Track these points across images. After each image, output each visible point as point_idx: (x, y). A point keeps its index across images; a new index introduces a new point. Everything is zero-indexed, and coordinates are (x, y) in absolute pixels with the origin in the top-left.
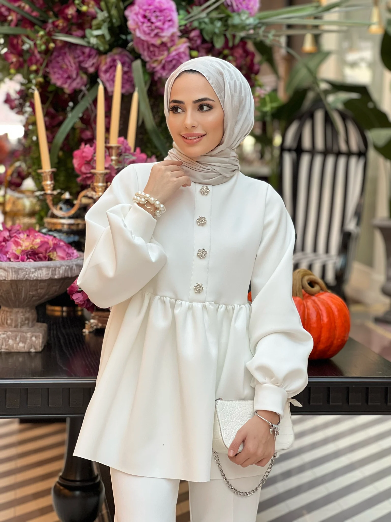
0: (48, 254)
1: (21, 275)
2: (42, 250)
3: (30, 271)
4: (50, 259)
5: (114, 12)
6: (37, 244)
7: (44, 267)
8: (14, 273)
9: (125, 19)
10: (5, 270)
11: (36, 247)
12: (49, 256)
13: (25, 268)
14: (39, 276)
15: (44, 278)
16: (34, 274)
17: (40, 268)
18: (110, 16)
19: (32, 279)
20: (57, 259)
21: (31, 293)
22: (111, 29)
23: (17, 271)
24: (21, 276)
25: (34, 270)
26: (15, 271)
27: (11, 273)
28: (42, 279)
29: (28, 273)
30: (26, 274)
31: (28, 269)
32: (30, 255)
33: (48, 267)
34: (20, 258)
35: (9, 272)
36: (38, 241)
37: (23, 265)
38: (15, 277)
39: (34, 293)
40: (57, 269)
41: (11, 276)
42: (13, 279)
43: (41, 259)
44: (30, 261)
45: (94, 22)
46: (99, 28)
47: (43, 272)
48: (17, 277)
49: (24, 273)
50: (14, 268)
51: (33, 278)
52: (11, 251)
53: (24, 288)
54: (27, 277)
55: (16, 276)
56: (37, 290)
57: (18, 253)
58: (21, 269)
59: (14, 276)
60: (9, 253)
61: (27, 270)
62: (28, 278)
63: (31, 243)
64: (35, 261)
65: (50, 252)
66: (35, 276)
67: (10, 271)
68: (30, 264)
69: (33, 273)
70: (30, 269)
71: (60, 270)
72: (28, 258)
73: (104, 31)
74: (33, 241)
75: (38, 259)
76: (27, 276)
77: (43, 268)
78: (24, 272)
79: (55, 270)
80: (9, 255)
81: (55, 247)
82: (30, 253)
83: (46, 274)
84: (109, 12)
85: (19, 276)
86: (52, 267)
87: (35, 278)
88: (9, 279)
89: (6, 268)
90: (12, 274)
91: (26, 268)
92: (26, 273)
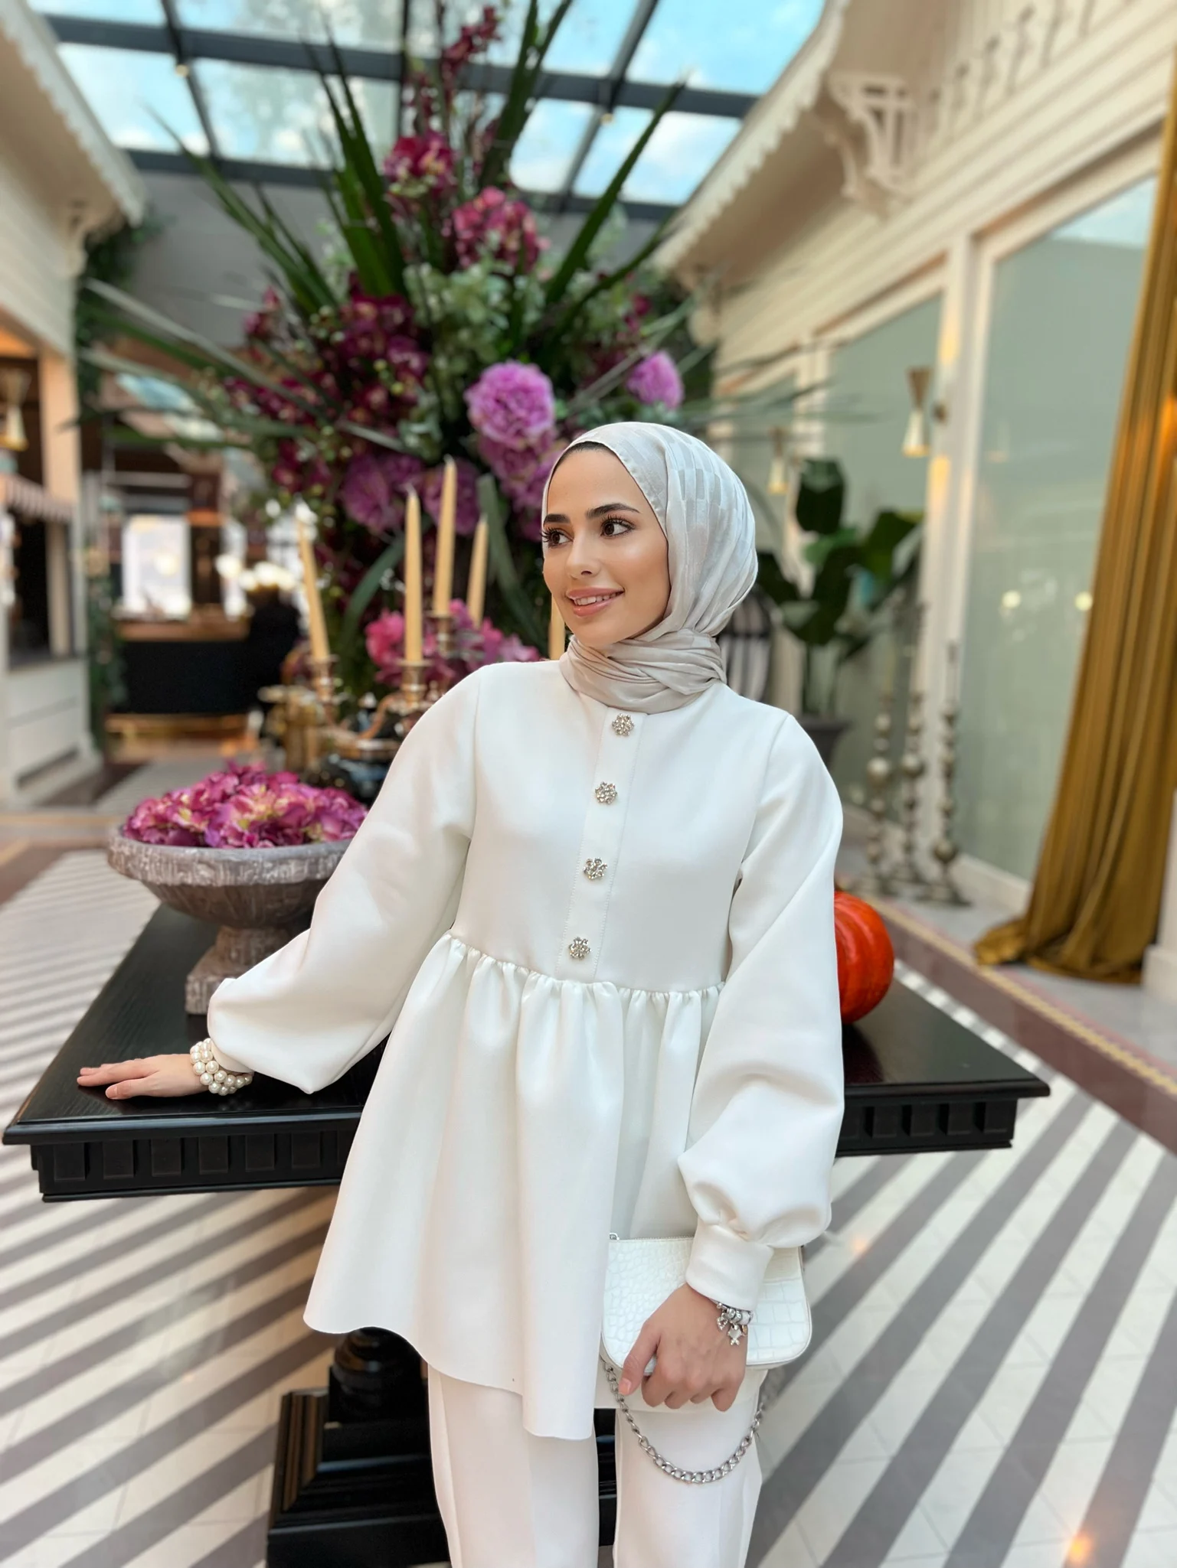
0: (303, 830)
1: (244, 875)
2: (291, 820)
3: (263, 868)
4: (307, 840)
5: (448, 396)
6: (282, 808)
7: (291, 858)
8: (228, 872)
9: (464, 407)
10: (210, 866)
11: (281, 813)
12: (305, 835)
13: (251, 862)
14: (283, 876)
15: (293, 880)
16: (272, 873)
17: (283, 861)
18: (441, 404)
19: (266, 883)
20: (323, 838)
21: (270, 906)
22: (444, 424)
23: (235, 867)
24: (244, 877)
25: (270, 865)
26: (230, 869)
27: (222, 873)
28: (289, 881)
29: (258, 871)
30: (255, 874)
31: (258, 862)
32: (267, 831)
33: (301, 858)
34: (245, 838)
35: (219, 871)
36: (284, 802)
37: (248, 853)
38: (230, 880)
39: (277, 905)
40: (321, 860)
41: (223, 878)
42: (228, 883)
43: (290, 841)
44: (265, 846)
45: (415, 413)
46: (421, 420)
47: (290, 869)
48: (236, 880)
49: (250, 871)
50: (229, 861)
51: (269, 881)
52: (228, 823)
53: (253, 900)
54: (256, 881)
55: (233, 878)
56: (281, 901)
57: (241, 827)
58: (244, 863)
59: (228, 878)
60: (225, 827)
61: (255, 865)
62: (260, 882)
63: (269, 806)
64: (276, 844)
65: (307, 825)
66: (272, 877)
67: (221, 867)
68: (265, 852)
69: (268, 871)
70: (262, 863)
71: (326, 861)
72: (262, 839)
73: (429, 426)
74: (275, 801)
75: (281, 840)
76: (256, 877)
77: (290, 861)
78: (250, 868)
79: (316, 862)
80: (226, 831)
81: (320, 814)
82: (266, 827)
83: (297, 872)
84: (439, 393)
85: (239, 878)
86: (310, 858)
87: (273, 881)
88: (220, 883)
89: (212, 862)
90: (226, 875)
91: (254, 862)
92: (255, 870)
